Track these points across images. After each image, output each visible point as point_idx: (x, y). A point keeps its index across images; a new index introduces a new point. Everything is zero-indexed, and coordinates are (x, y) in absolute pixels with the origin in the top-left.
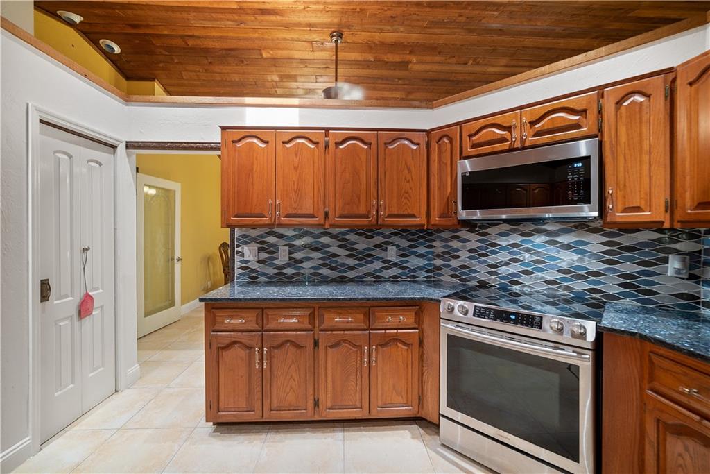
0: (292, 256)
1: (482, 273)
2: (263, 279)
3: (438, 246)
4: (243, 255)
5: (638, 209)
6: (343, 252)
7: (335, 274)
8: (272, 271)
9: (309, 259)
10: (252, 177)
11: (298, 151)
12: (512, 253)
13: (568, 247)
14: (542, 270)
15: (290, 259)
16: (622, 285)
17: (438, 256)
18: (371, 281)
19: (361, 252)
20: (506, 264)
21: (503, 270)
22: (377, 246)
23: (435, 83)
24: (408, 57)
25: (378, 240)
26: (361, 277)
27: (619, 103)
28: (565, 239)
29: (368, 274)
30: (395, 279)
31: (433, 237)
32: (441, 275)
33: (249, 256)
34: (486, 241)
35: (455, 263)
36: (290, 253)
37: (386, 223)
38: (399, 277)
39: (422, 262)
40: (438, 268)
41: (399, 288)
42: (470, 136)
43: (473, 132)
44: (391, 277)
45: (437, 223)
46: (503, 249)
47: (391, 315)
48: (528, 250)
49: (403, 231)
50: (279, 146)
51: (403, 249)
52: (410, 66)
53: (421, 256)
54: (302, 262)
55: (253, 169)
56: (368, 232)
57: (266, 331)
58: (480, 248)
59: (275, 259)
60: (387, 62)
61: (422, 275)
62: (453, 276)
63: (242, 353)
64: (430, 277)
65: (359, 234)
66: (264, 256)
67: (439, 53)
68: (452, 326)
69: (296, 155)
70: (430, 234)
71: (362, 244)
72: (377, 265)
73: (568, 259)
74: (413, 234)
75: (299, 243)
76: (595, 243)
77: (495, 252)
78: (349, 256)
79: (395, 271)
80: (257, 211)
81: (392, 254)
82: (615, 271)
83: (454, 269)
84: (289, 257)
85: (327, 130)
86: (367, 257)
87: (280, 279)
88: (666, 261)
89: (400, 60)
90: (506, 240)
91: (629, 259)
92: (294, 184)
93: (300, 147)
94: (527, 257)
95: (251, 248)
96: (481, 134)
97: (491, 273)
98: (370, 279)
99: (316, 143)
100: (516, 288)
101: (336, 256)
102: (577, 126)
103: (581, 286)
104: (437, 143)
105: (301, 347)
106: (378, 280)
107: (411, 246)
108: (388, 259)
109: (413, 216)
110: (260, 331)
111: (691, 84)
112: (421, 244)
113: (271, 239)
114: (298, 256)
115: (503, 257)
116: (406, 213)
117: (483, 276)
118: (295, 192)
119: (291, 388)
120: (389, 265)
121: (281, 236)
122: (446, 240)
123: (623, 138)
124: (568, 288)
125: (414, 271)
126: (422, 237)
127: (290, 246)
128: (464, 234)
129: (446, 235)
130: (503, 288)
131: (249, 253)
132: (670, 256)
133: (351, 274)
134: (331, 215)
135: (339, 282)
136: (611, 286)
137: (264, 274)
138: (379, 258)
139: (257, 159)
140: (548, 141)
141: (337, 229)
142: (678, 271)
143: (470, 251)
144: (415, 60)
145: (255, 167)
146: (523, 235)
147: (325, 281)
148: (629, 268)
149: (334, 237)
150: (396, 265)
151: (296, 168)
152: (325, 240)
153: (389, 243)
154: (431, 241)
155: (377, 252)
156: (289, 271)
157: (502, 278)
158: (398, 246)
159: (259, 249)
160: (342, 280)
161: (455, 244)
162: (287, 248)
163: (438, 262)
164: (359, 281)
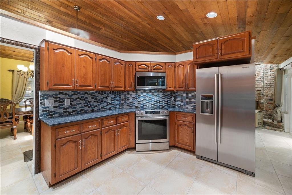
0: (71, 103)
1: (136, 104)
2: (56, 115)
3: (123, 97)
4: (44, 104)
5: (171, 88)
6: (93, 100)
7: (90, 109)
8: (61, 111)
9: (79, 104)
10: (64, 68)
11: (85, 60)
12: (144, 98)
13: (156, 96)
14: (151, 102)
15: (71, 104)
16: (165, 103)
17: (122, 100)
18: (103, 110)
19: (99, 100)
20: (142, 101)
21: (142, 103)
22: (105, 97)
23: (107, 38)
24: (102, 27)
25: (105, 95)
26: (99, 109)
27: (168, 66)
28: (156, 94)
29: (102, 108)
30: (110, 109)
31: (121, 94)
32: (124, 106)
33: (49, 105)
34: (137, 95)
35: (128, 102)
36: (71, 101)
37: (114, 89)
38: (111, 108)
39: (118, 102)
40: (123, 104)
41: (111, 111)
42: (138, 66)
43: (139, 65)
44: (109, 108)
45: (128, 90)
46: (142, 97)
47: (122, 119)
48: (148, 97)
49: (113, 92)
50: (77, 56)
51: (113, 98)
52: (101, 30)
53: (118, 100)
54: (76, 105)
55: (64, 64)
56: (102, 92)
57: (82, 133)
58: (136, 97)
59: (63, 105)
60: (93, 25)
61: (118, 106)
62: (127, 106)
63: (72, 145)
64: (120, 107)
65: (99, 93)
66: (57, 104)
67: (113, 30)
68: (140, 118)
69: (84, 61)
70: (120, 93)
71: (100, 97)
72: (105, 104)
73: (156, 98)
74: (115, 93)
75: (74, 97)
76: (161, 95)
77: (140, 98)
78: (95, 102)
79: (110, 106)
80: (66, 83)
81: (109, 100)
82: (164, 101)
83: (128, 104)
84: (70, 104)
85: (96, 54)
86: (101, 101)
87: (66, 113)
88: (171, 98)
89: (98, 27)
90: (143, 95)
91: (166, 98)
92: (83, 73)
93: (86, 58)
94: (147, 99)
95: (49, 100)
96: (141, 66)
97: (139, 104)
98: (102, 109)
99: (92, 58)
100: (145, 107)
101: (90, 102)
102: (161, 69)
103: (158, 104)
104: (128, 65)
105: (96, 136)
106: (105, 110)
107: (115, 97)
108: (108, 102)
109: (121, 87)
110: (80, 134)
111: (178, 66)
112: (118, 96)
113: (61, 96)
114: (74, 103)
115: (142, 99)
116: (119, 86)
117: (137, 105)
118: (84, 76)
119: (93, 152)
120: (108, 104)
121: (66, 94)
122: (125, 95)
123: (169, 74)
124: (156, 105)
125: (116, 105)
126: (118, 94)
127: (71, 99)
128: (131, 93)
129: (125, 93)
130: (142, 107)
131: (49, 103)
132: (172, 97)
133: (96, 109)
134: (97, 86)
135: (92, 112)
136: (164, 104)
137: (57, 113)
138: (105, 102)
139: (66, 60)
140: (156, 71)
141: (91, 91)
142: (173, 100)
143: (133, 98)
144: (104, 29)
145: (65, 63)
146: (147, 93)
147: (86, 112)
148: (166, 100)
149: (89, 94)
150: (110, 104)
151: (84, 67)
152: (86, 96)
153: (108, 96)
154: (120, 95)
155: (105, 100)
156: (70, 110)
157: (141, 105)
158: (111, 97)
159: (54, 101)
160: (93, 111)
161: (128, 96)
162: (69, 100)
163: (123, 102)
164: (98, 110)
